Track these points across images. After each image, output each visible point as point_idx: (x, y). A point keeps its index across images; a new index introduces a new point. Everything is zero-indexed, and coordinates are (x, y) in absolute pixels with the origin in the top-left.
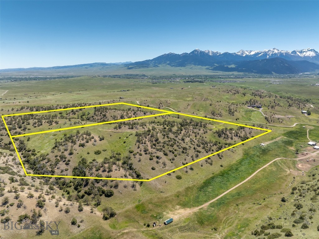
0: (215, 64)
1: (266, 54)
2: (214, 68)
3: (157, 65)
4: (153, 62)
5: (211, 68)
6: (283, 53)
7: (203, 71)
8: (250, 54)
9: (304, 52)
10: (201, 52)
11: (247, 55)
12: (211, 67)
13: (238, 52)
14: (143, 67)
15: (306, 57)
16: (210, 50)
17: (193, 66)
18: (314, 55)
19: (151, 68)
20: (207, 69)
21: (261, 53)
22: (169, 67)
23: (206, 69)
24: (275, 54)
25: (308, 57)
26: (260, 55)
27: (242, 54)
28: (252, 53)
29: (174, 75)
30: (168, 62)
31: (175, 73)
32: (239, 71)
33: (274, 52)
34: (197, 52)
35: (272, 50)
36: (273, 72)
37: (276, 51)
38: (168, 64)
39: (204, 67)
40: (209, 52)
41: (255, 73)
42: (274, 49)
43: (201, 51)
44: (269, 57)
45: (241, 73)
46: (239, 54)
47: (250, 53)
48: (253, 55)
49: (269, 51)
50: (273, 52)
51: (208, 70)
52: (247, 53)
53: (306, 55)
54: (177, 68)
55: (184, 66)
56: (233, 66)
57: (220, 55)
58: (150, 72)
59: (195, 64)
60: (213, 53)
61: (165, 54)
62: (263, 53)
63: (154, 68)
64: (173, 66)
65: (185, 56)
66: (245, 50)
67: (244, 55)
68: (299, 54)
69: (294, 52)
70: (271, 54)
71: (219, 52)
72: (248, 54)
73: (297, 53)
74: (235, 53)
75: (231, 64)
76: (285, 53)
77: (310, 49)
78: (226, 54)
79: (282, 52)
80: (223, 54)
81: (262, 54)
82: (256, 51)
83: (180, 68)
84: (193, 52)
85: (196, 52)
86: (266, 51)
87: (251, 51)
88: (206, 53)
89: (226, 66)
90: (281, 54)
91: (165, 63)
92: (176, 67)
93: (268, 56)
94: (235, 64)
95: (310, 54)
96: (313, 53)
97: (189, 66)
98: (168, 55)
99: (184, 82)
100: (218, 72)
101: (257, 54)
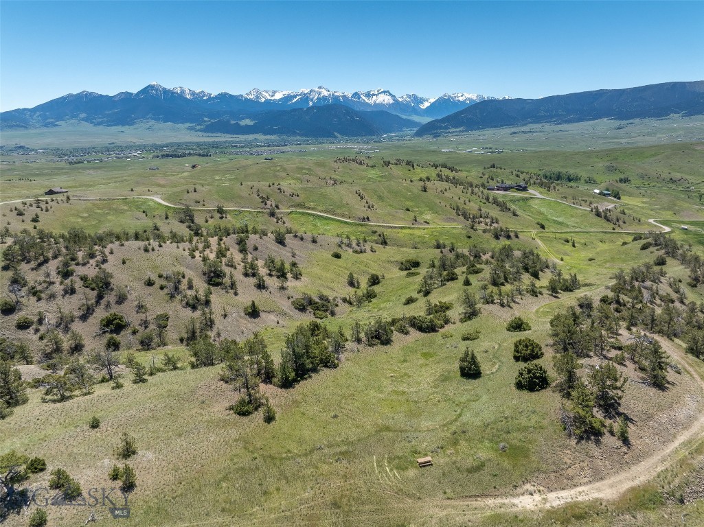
0: (206, 119)
1: (305, 98)
2: (207, 126)
3: (52, 123)
4: (38, 113)
5: (198, 127)
6: (339, 96)
7: (182, 134)
8: (273, 98)
9: (373, 95)
10: (165, 91)
11: (266, 100)
12: (200, 125)
13: (247, 94)
15: (379, 104)
16: (186, 88)
17: (152, 122)
18: (391, 101)
19: (36, 131)
20: (190, 129)
21: (295, 97)
23: (188, 129)
24: (324, 98)
25: (382, 105)
26: (295, 100)
27: (257, 97)
28: (278, 96)
29: (112, 145)
30: (83, 115)
31: (114, 141)
32: (265, 133)
33: (322, 95)
34: (156, 90)
35: (317, 90)
37: (325, 93)
38: (86, 120)
39: (180, 126)
40: (183, 91)
41: (301, 135)
42: (320, 88)
43: (164, 89)
44: (314, 103)
45: (273, 137)
46: (250, 97)
47: (273, 96)
48: (280, 100)
49: (311, 91)
50: (320, 93)
51: (193, 133)
52: (267, 95)
53: (377, 102)
54: (113, 128)
55: (131, 123)
56: (248, 122)
57: (210, 98)
59: (157, 120)
60: (193, 93)
61: (70, 95)
62: (301, 95)
63: (45, 130)
64: (99, 124)
65: (126, 99)
66: (261, 89)
67: (263, 100)
68: (366, 100)
69: (356, 95)
70: (316, 97)
71: (207, 91)
72: (269, 98)
73: (362, 96)
74: (242, 96)
75: (243, 119)
76: (342, 96)
77: (382, 90)
78: (224, 97)
79: (336, 94)
80: (216, 97)
81: (298, 97)
82: (284, 93)
83: (120, 128)
84: (145, 91)
85: (152, 90)
86: (306, 92)
87: (275, 92)
88: (177, 93)
89: (233, 122)
90: (336, 98)
91: (74, 116)
92: (108, 126)
93: (311, 104)
94: (250, 118)
95: (385, 99)
96: (389, 97)
97: (142, 124)
98: (79, 97)
99: (158, 157)
100: (219, 134)
101: (288, 98)
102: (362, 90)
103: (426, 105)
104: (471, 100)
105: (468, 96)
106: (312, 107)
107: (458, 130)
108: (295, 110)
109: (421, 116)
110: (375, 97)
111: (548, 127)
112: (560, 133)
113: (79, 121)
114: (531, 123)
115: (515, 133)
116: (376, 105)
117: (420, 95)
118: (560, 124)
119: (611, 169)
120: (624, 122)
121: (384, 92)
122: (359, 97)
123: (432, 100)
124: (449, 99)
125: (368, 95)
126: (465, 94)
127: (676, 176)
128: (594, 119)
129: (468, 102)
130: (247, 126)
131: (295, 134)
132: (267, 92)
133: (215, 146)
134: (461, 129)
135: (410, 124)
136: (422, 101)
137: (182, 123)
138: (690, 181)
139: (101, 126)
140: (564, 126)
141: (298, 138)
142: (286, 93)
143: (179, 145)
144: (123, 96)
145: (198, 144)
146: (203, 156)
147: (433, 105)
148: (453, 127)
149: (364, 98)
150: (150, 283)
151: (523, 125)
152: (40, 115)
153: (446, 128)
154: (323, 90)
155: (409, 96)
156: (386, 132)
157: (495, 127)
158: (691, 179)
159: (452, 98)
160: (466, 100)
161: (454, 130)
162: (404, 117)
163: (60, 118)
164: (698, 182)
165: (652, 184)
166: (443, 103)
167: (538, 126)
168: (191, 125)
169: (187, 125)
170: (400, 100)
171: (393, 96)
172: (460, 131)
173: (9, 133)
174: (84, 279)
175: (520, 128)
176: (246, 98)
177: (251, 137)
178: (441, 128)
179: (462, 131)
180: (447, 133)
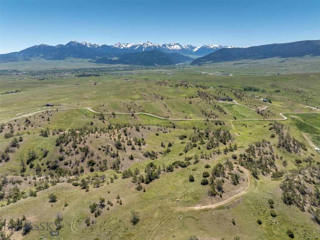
0: (97, 57)
1: (141, 47)
2: (97, 60)
3: (28, 59)
4: (22, 54)
7: (86, 64)
8: (126, 47)
9: (172, 45)
10: (78, 44)
11: (124, 48)
12: (94, 60)
13: (115, 45)
14: (11, 61)
16: (88, 42)
17: (72, 59)
18: (180, 48)
19: (20, 62)
21: (137, 46)
22: (44, 60)
23: (89, 62)
24: (150, 47)
25: (175, 50)
26: (137, 48)
27: (120, 47)
28: (129, 46)
30: (42, 55)
31: (56, 68)
32: (123, 64)
33: (149, 45)
35: (146, 43)
36: (155, 64)
37: (150, 45)
38: (43, 57)
40: (86, 44)
41: (139, 64)
42: (148, 42)
44: (145, 49)
45: (127, 66)
46: (117, 46)
47: (126, 46)
48: (130, 48)
49: (144, 44)
50: (148, 45)
52: (124, 45)
53: (174, 48)
55: (63, 59)
56: (115, 58)
57: (98, 47)
58: (23, 66)
59: (75, 57)
60: (90, 45)
61: (36, 46)
62: (139, 45)
63: (25, 62)
64: (49, 59)
65: (61, 48)
66: (121, 43)
67: (122, 48)
68: (169, 48)
69: (164, 45)
70: (146, 47)
71: (97, 44)
72: (125, 47)
73: (167, 46)
74: (112, 46)
75: (114, 57)
76: (158, 46)
77: (176, 43)
78: (104, 47)
79: (155, 45)
80: (102, 46)
82: (132, 44)
83: (58, 61)
84: (69, 44)
85: (73, 43)
86: (141, 44)
87: (127, 44)
88: (84, 45)
89: (109, 58)
90: (155, 47)
91: (38, 56)
92: (54, 60)
94: (116, 56)
95: (177, 47)
96: (179, 46)
97: (68, 59)
98: (40, 47)
99: (77, 76)
100: (103, 64)
101: (133, 47)
102: (167, 43)
103: (196, 50)
104: (216, 48)
105: (215, 46)
106: (144, 52)
107: (210, 62)
108: (136, 53)
109: (193, 55)
110: (172, 47)
111: (250, 61)
112: (256, 64)
113: (40, 58)
114: (242, 59)
115: (235, 64)
116: (173, 50)
117: (193, 45)
118: (256, 59)
119: (273, 86)
120: (284, 59)
121: (177, 44)
122: (166, 46)
123: (199, 48)
124: (206, 47)
125: (170, 45)
126: (213, 45)
127: (300, 89)
128: (271, 57)
129: (215, 48)
130: (115, 60)
131: (137, 64)
132: (124, 44)
133: (101, 70)
134: (211, 62)
135: (188, 59)
136: (194, 48)
137: (86, 59)
138: (305, 92)
139: (50, 60)
140: (258, 61)
141: (138, 66)
142: (133, 44)
143: (85, 70)
144: (59, 47)
145: (94, 69)
146: (97, 76)
147: (199, 49)
148: (208, 61)
149: (168, 47)
150: (100, 149)
151: (239, 60)
152: (22, 55)
153: (205, 61)
154: (149, 43)
155: (188, 46)
156: (177, 63)
157: (227, 61)
158: (306, 91)
159: (208, 47)
160: (214, 48)
161: (208, 62)
162: (186, 55)
163: (31, 56)
164: (309, 92)
165: (289, 93)
166: (203, 49)
167: (246, 60)
168: (90, 60)
169: (89, 60)
170: (184, 47)
171: (181, 46)
172: (211, 63)
173: (9, 63)
174: (80, 148)
175: (238, 61)
176: (114, 47)
177: (117, 65)
178: (202, 61)
179: (212, 63)
180: (205, 63)
